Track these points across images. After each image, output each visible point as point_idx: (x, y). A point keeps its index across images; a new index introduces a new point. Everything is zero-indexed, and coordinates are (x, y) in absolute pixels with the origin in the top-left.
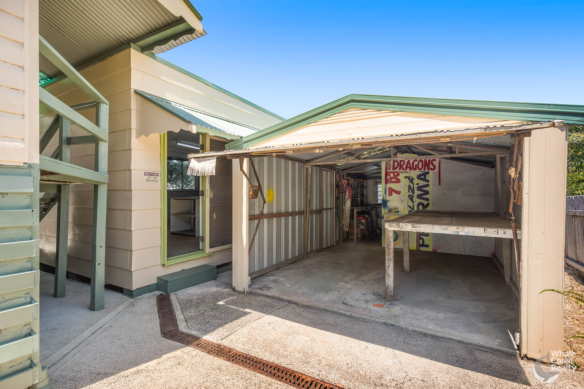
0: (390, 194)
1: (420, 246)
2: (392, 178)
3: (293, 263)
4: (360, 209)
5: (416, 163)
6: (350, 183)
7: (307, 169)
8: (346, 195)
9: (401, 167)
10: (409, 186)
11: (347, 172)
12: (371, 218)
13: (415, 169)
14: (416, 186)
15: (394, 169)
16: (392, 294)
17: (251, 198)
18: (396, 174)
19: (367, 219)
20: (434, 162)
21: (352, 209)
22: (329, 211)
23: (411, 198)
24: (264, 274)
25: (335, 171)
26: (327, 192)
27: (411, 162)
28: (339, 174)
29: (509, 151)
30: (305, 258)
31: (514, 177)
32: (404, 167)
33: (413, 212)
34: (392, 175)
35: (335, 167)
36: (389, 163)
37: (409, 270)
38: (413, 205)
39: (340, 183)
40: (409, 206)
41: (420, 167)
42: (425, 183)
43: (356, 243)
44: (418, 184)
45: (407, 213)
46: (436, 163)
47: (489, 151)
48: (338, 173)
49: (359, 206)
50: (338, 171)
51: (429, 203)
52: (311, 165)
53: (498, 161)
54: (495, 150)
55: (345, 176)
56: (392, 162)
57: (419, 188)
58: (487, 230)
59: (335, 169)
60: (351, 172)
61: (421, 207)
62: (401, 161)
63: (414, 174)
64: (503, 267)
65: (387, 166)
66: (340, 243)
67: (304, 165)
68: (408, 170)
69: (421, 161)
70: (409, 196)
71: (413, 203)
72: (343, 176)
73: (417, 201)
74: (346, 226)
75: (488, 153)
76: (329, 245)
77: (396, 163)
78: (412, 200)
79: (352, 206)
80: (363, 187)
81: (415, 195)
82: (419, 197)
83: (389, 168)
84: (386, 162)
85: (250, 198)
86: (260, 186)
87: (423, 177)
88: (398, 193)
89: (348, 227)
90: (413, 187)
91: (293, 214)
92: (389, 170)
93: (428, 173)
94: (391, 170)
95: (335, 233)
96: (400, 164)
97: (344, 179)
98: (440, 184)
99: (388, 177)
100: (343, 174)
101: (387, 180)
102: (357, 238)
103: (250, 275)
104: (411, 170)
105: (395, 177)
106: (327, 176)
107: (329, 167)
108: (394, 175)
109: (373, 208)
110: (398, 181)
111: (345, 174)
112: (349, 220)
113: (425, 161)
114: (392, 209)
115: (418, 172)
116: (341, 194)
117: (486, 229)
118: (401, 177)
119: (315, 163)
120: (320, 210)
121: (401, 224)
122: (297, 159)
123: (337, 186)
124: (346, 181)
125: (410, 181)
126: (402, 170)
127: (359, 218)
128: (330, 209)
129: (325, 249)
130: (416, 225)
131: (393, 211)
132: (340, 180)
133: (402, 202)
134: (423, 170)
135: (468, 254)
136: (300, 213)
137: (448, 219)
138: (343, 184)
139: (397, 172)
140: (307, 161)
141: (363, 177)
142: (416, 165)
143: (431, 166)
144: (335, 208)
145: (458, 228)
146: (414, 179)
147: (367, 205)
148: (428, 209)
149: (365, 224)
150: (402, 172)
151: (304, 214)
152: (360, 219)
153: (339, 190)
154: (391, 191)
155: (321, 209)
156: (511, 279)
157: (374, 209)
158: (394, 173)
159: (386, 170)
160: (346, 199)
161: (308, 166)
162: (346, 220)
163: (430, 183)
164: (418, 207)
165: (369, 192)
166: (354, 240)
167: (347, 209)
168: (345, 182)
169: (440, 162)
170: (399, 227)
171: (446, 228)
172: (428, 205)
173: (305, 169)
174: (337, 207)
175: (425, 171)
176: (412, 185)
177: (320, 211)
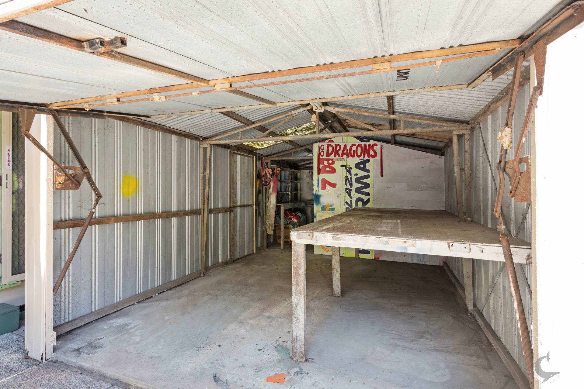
0: (324, 188)
1: (359, 253)
2: (326, 167)
3: (178, 286)
4: (289, 206)
5: (354, 148)
6: (276, 173)
7: (205, 149)
8: (270, 188)
9: (337, 153)
10: (347, 177)
11: (272, 159)
12: (305, 216)
13: (353, 156)
14: (354, 178)
15: (328, 155)
16: (303, 352)
17: (61, 189)
18: (330, 162)
19: (300, 217)
20: (375, 148)
21: (278, 206)
22: (246, 209)
23: (348, 192)
24: (112, 314)
25: (255, 157)
26: (242, 184)
27: (348, 147)
28: (262, 161)
29: (469, 125)
30: (203, 275)
31: (507, 146)
32: (340, 152)
33: (350, 209)
34: (326, 163)
35: (256, 152)
36: (322, 148)
37: (340, 293)
38: (351, 201)
39: (263, 173)
40: (347, 203)
41: (359, 153)
42: (365, 174)
43: (284, 248)
44: (356, 175)
45: (344, 211)
46: (377, 149)
47: (443, 126)
48: (259, 160)
49: (289, 201)
50: (259, 157)
51: (369, 199)
52: (210, 144)
53: (455, 139)
54: (451, 125)
55: (269, 164)
56: (325, 147)
57: (358, 180)
58: (452, 246)
59: (255, 154)
60: (276, 159)
61: (360, 203)
62: (336, 146)
63: (352, 162)
64: (463, 289)
65: (320, 151)
66: (263, 249)
67: (201, 143)
68: (345, 156)
69: (360, 145)
70: (346, 190)
71: (351, 198)
72: (267, 164)
73: (356, 196)
74: (270, 227)
75: (442, 129)
76: (246, 253)
77: (330, 148)
78: (350, 195)
79: (277, 202)
80: (297, 179)
81: (354, 189)
82: (358, 190)
83: (322, 154)
84: (319, 147)
85: (57, 189)
86: (84, 167)
87: (362, 166)
88: (334, 185)
89: (273, 228)
90: (351, 178)
91: (181, 214)
92: (322, 156)
93: (368, 161)
94: (325, 157)
95: (255, 238)
96: (336, 148)
97: (268, 167)
98: (382, 176)
99: (321, 166)
100: (266, 161)
101: (320, 170)
102: (285, 242)
103: (55, 329)
104: (348, 157)
105: (329, 166)
106: (242, 163)
107: (245, 151)
108: (328, 163)
109: (308, 205)
110: (333, 171)
111: (269, 161)
112: (273, 220)
113: (365, 145)
114: (326, 206)
115: (356, 160)
116: (264, 187)
117: (451, 244)
118: (337, 165)
119: (215, 141)
120: (230, 207)
121: (316, 234)
122: (187, 134)
123: (259, 176)
124: (270, 171)
125: (347, 170)
126: (337, 157)
127: (290, 217)
128: (248, 206)
129: (239, 259)
130: (338, 236)
131: (328, 209)
132: (263, 168)
133: (338, 197)
134: (362, 157)
135: (415, 263)
136: (194, 213)
137: (391, 221)
138: (266, 174)
139: (332, 159)
140: (205, 139)
141: (295, 166)
142: (354, 151)
143: (372, 153)
144: (256, 205)
145: (405, 242)
146: (351, 168)
147: (302, 201)
148: (369, 205)
149: (297, 224)
150: (338, 160)
151: (200, 214)
152: (291, 219)
153: (261, 181)
154: (325, 183)
155: (232, 206)
156: (475, 305)
157: (310, 205)
158: (328, 160)
159: (319, 156)
160: (271, 193)
161: (206, 144)
162: (271, 221)
163: (370, 174)
164: (357, 204)
165: (303, 185)
166: (281, 244)
167: (271, 206)
168: (268, 171)
169: (382, 147)
170: (312, 238)
171: (387, 242)
172: (368, 201)
173: (202, 149)
174: (258, 204)
175: (364, 158)
176: (349, 176)
177: (230, 209)
